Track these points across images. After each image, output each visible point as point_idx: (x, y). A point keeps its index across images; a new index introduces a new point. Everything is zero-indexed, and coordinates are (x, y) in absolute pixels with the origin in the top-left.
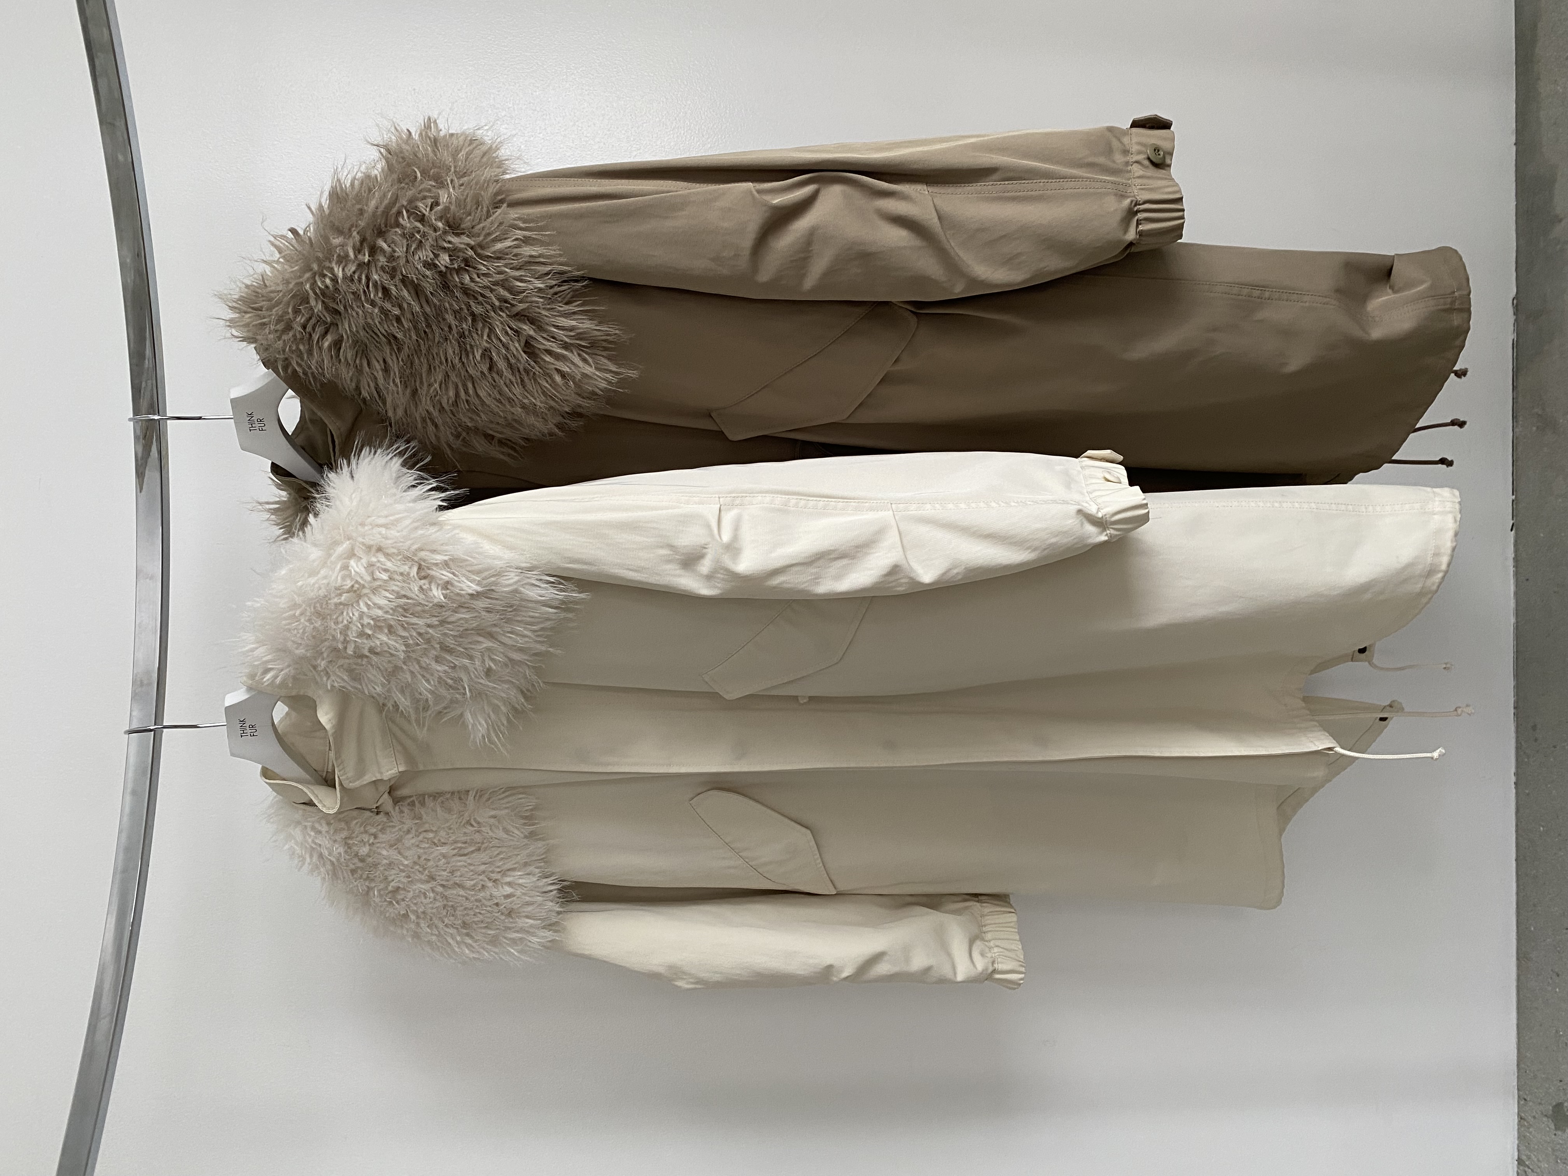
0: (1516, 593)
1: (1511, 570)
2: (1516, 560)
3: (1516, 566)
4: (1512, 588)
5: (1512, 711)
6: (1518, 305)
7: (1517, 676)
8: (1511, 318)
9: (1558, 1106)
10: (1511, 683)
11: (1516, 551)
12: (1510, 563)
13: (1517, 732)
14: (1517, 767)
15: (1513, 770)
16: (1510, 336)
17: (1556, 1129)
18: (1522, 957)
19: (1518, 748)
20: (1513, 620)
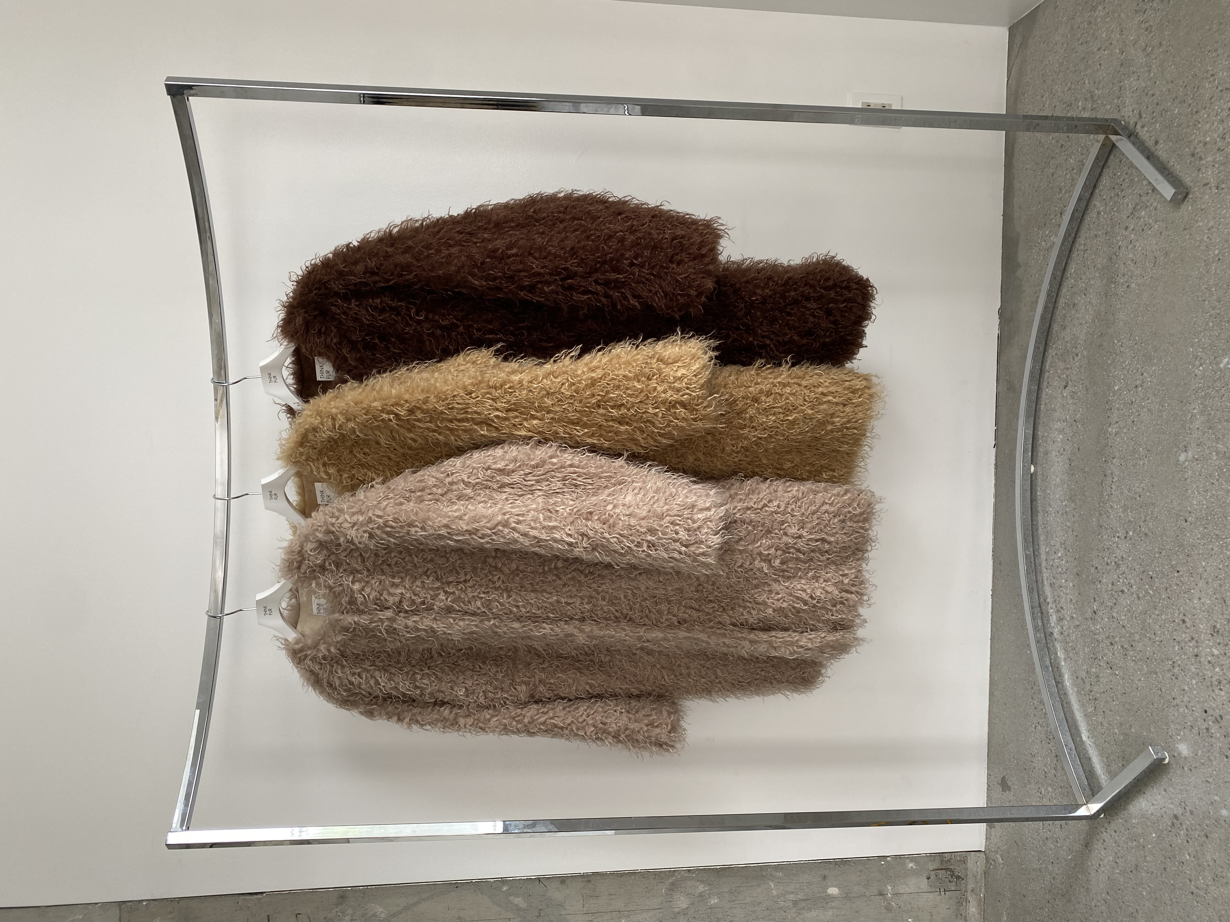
0: (995, 484)
1: (993, 471)
2: (996, 465)
3: (996, 468)
4: (993, 482)
5: (991, 553)
6: (1001, 313)
7: (994, 533)
8: (997, 321)
9: (1003, 778)
10: (990, 537)
11: (996, 460)
12: (993, 467)
13: (993, 566)
14: (993, 586)
15: (991, 588)
16: (996, 332)
17: (1003, 791)
18: (991, 694)
19: (993, 575)
20: (993, 500)
